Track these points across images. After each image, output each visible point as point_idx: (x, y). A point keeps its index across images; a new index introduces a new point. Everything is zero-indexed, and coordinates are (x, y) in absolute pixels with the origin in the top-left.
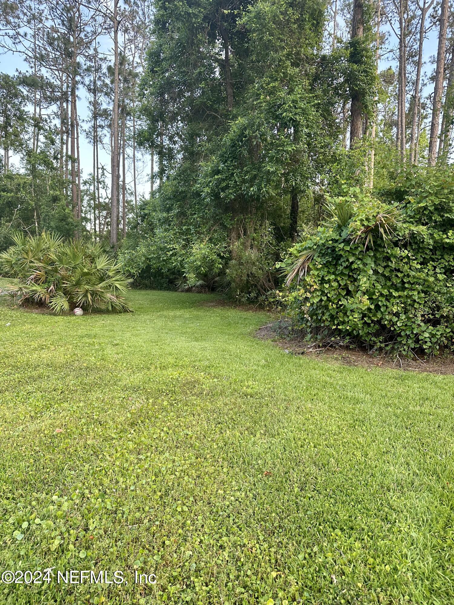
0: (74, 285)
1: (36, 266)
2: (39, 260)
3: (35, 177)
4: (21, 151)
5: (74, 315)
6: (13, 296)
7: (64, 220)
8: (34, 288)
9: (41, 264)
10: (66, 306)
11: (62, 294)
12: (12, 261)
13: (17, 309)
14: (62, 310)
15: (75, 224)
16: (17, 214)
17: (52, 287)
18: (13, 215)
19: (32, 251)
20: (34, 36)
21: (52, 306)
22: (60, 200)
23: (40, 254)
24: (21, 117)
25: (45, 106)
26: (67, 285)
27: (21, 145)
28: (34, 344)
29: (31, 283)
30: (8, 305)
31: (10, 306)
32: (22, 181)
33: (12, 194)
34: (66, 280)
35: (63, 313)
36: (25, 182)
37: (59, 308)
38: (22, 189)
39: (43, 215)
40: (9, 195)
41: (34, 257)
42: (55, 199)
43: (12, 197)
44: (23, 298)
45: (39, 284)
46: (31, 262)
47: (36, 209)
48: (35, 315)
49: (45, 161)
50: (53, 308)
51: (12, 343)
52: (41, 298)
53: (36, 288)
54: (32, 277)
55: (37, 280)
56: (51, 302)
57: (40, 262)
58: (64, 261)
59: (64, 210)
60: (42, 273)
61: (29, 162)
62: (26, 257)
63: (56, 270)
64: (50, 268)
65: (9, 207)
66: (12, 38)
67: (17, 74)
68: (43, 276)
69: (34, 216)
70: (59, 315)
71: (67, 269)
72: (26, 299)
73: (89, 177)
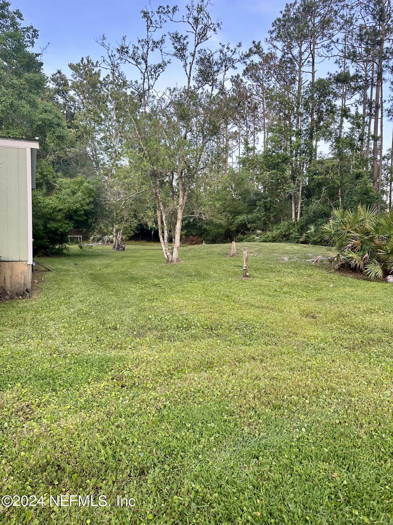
0: (389, 254)
1: (352, 236)
2: (356, 230)
3: (341, 159)
4: (330, 139)
5: (386, 281)
6: (331, 261)
7: (366, 195)
8: (351, 255)
9: (358, 235)
10: (380, 273)
11: (377, 262)
12: (331, 232)
13: (334, 272)
14: (376, 276)
15: (376, 197)
16: (324, 193)
17: (367, 255)
18: (321, 193)
19: (349, 223)
20: (345, 40)
21: (367, 272)
22: (362, 176)
23: (357, 226)
24: (332, 110)
25: (349, 97)
26: (382, 253)
27: (331, 134)
28: (363, 307)
29: (348, 250)
30: (326, 269)
31: (328, 269)
32: (331, 164)
33: (322, 176)
34: (381, 249)
35: (377, 279)
36: (333, 165)
37: (373, 275)
38: (330, 171)
39: (347, 191)
40: (320, 177)
41: (350, 228)
42: (358, 176)
43: (322, 178)
44: (340, 263)
45: (355, 252)
46: (348, 232)
47: (341, 186)
48: (350, 279)
49: (351, 144)
50: (368, 275)
51: (342, 304)
52: (357, 264)
53: (352, 255)
54: (350, 245)
55: (353, 249)
56: (366, 269)
57: (357, 233)
58: (380, 231)
59: (367, 185)
60: (358, 242)
61: (337, 147)
62: (345, 228)
63: (372, 240)
64: (366, 238)
65: (319, 187)
66: (326, 47)
67: (328, 76)
68: (359, 244)
69: (338, 192)
70: (373, 281)
71: (383, 239)
72: (342, 264)
73: (388, 152)
